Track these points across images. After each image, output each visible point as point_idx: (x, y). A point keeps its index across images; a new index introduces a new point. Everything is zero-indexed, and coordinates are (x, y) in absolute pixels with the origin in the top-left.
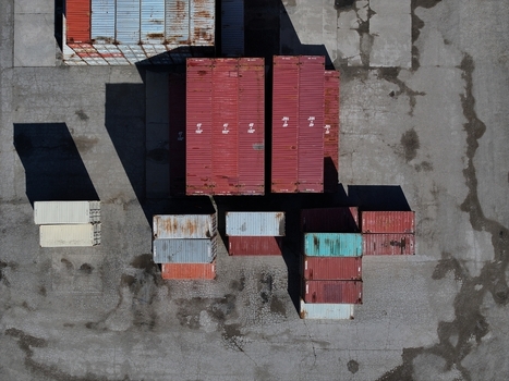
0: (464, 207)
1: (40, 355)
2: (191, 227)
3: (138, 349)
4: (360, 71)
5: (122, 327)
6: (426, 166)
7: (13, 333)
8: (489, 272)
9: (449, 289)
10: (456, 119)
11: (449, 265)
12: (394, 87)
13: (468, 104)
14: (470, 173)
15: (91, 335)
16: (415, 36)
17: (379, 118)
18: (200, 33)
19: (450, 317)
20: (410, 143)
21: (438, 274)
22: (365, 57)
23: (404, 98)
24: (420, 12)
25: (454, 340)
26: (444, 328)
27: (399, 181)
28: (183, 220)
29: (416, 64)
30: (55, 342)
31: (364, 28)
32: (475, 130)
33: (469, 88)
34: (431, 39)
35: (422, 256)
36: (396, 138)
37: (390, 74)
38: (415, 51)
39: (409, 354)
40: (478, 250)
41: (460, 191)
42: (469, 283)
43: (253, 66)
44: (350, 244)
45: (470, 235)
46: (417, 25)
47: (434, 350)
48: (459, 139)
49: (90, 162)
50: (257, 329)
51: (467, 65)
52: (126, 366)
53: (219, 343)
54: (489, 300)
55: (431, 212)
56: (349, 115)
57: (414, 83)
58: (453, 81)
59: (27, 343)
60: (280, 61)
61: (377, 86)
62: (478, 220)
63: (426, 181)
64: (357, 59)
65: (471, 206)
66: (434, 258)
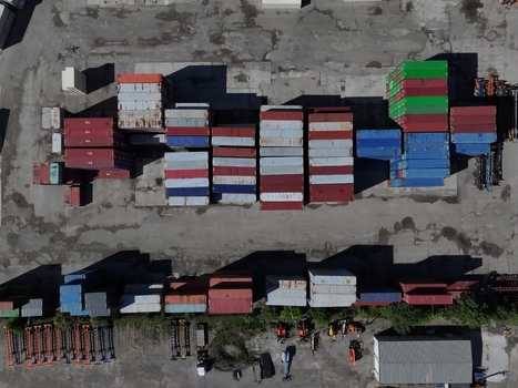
0: (85, 225)
1: (31, 73)
2: (55, 121)
3: (34, 109)
4: (134, 187)
5: (41, 102)
6: (100, 212)
7: (39, 63)
8: (61, 235)
9: (55, 220)
10: (117, 222)
11: (64, 221)
12: (128, 200)
13: (122, 227)
14: (97, 228)
15: (38, 92)
16: (147, 207)
17: (117, 195)
18: (122, 122)
19: (46, 221)
20: (108, 206)
21: (61, 216)
22: (139, 189)
23: (124, 203)
24: (156, 209)
25: (37, 222)
26: (41, 218)
27: (94, 202)
28: (58, 118)
29: (137, 207)
30: (35, 78)
31: (149, 188)
32: (113, 229)
33: (128, 227)
34: (145, 213)
35: (67, 210)
36: (110, 200)
37: (133, 198)
38: (141, 207)
39: (32, 206)
40: (70, 231)
41: (91, 223)
42: (58, 228)
43: (111, 142)
44: (55, 179)
45: (75, 228)
46: (151, 208)
47: (33, 215)
48: (110, 223)
49: (100, 91)
50: (41, 151)
51: (137, 226)
52: (27, 104)
53: (36, 138)
54: (51, 235)
55: (83, 213)
56: (117, 183)
57: (130, 207)
58: (131, 221)
59: (35, 69)
60: (112, 152)
61: (128, 193)
62: (80, 231)
63: (94, 211)
64: (138, 186)
65: (86, 228)
66: (67, 215)
